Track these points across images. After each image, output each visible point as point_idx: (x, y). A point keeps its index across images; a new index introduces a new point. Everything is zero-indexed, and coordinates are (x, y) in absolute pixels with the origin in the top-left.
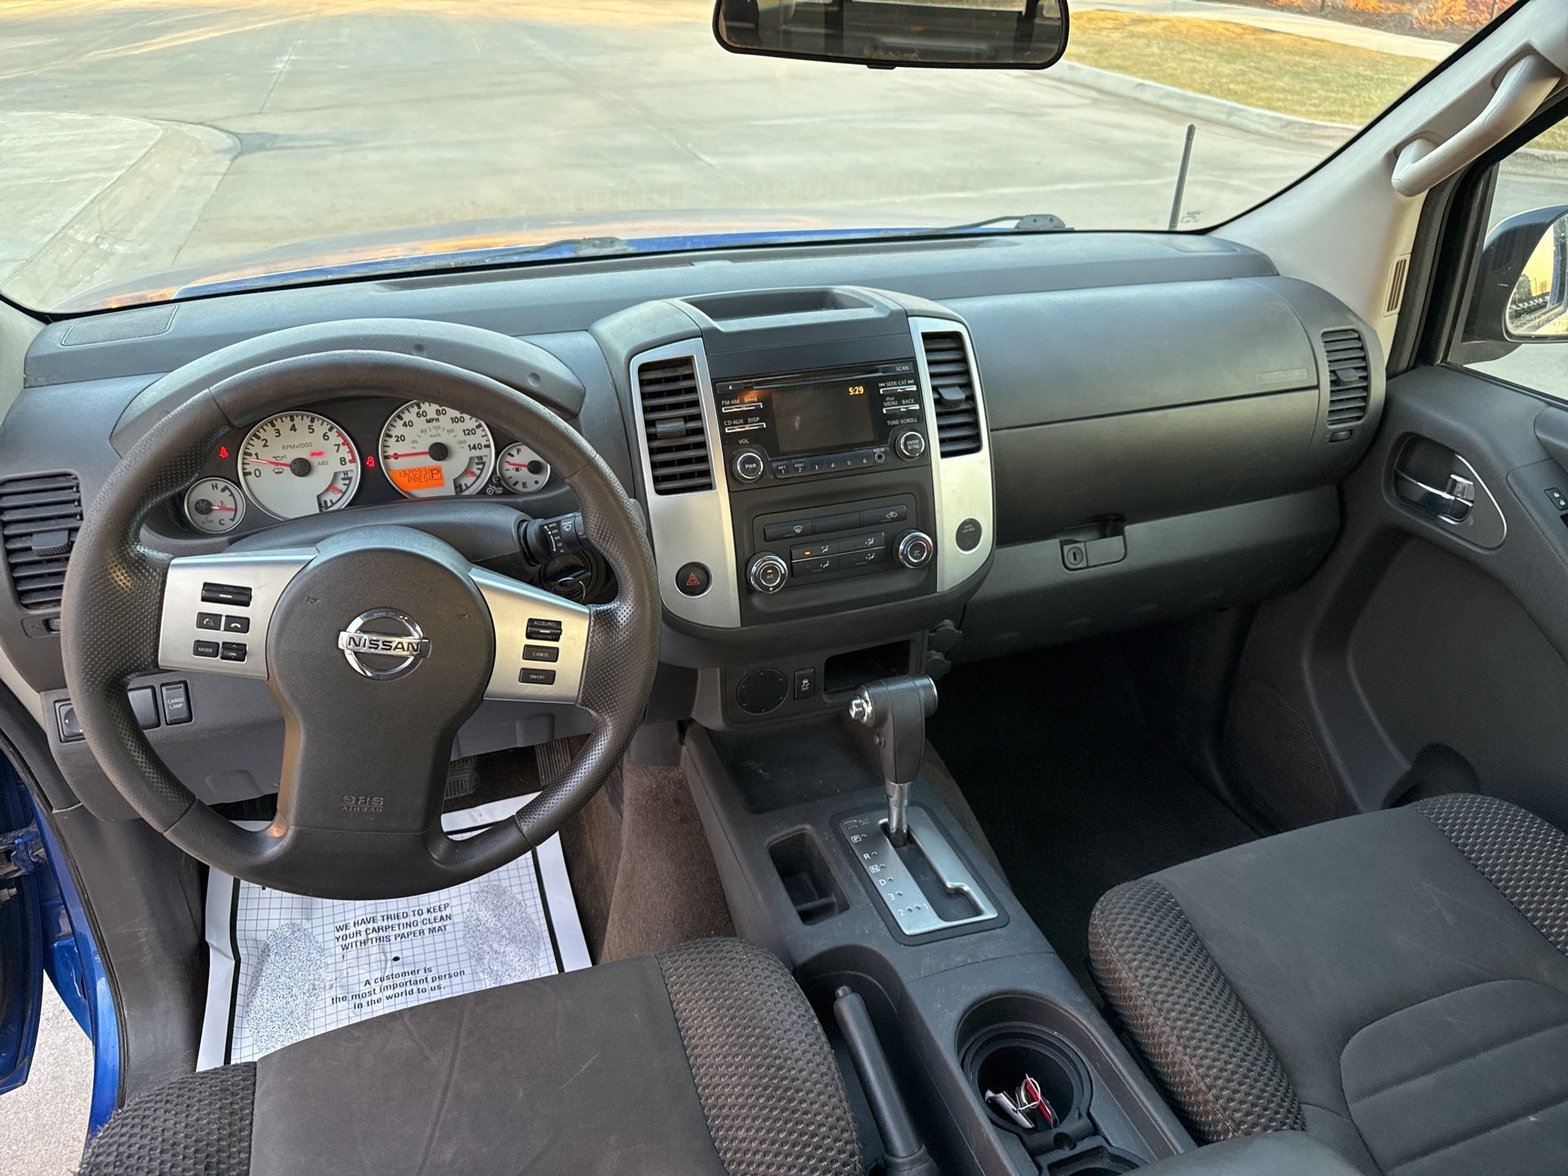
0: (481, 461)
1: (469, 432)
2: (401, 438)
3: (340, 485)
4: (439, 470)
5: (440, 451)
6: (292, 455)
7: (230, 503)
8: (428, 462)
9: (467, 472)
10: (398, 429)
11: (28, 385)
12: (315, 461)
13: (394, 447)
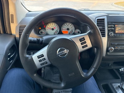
0: (72, 31)
1: (72, 27)
2: (64, 27)
3: (57, 32)
4: (67, 31)
5: (68, 29)
6: (52, 28)
7: (44, 32)
8: (66, 30)
9: (71, 32)
10: (64, 26)
11: (26, 17)
12: (54, 29)
13: (63, 28)
